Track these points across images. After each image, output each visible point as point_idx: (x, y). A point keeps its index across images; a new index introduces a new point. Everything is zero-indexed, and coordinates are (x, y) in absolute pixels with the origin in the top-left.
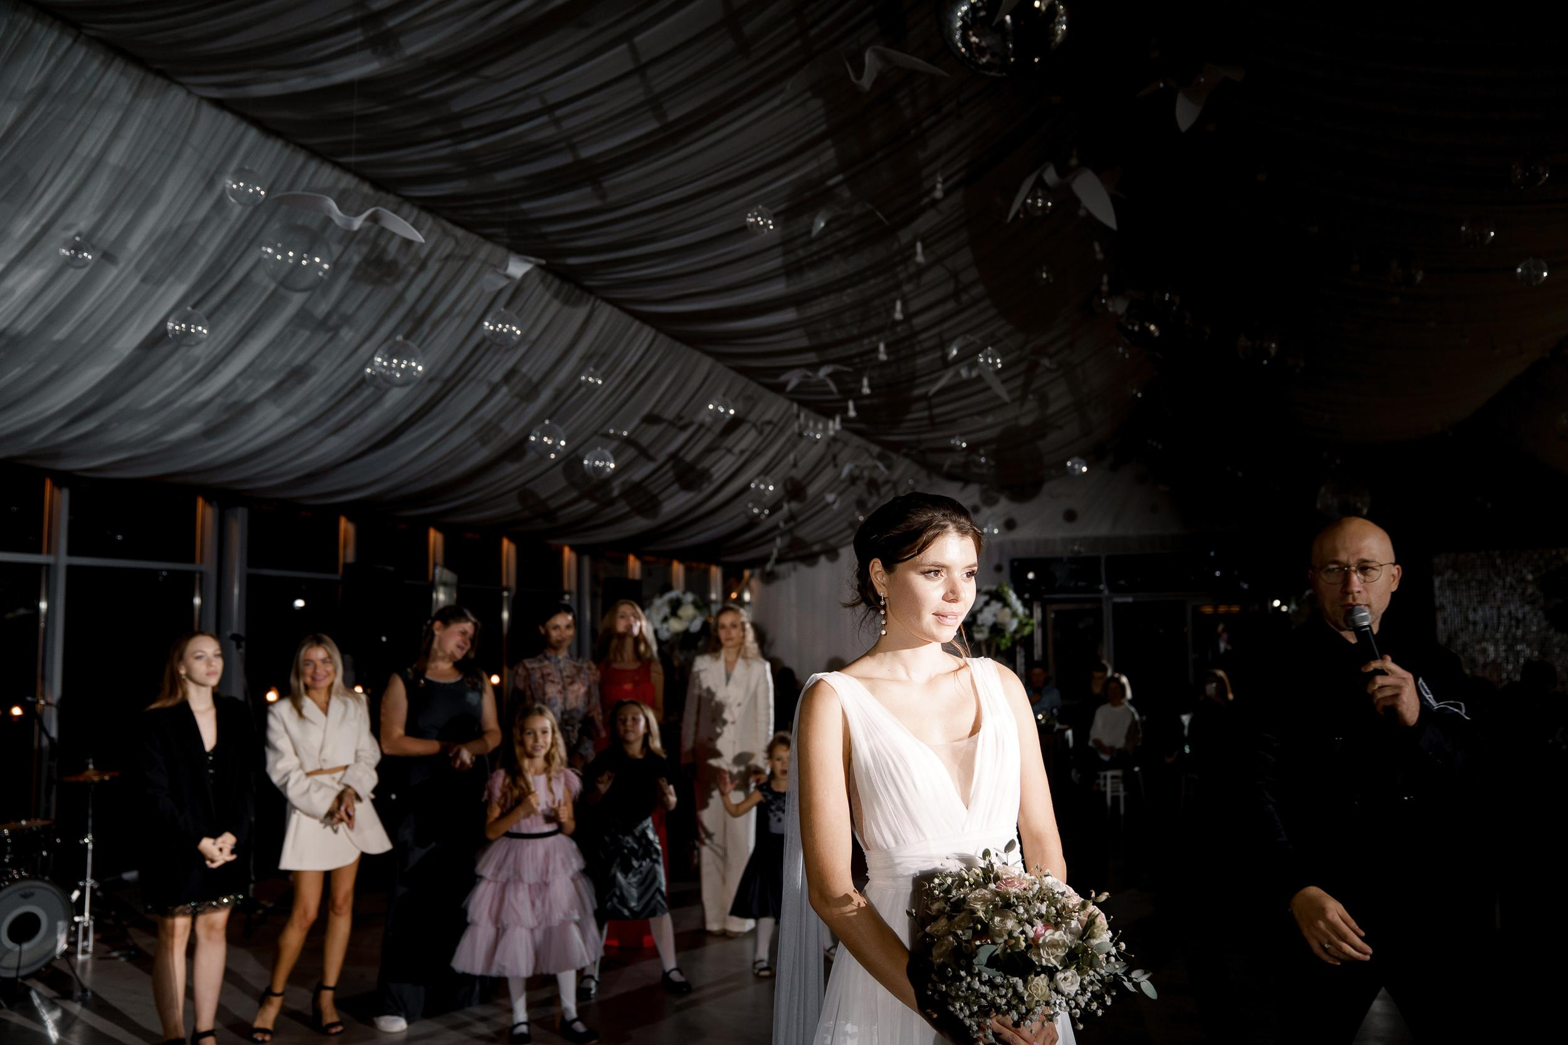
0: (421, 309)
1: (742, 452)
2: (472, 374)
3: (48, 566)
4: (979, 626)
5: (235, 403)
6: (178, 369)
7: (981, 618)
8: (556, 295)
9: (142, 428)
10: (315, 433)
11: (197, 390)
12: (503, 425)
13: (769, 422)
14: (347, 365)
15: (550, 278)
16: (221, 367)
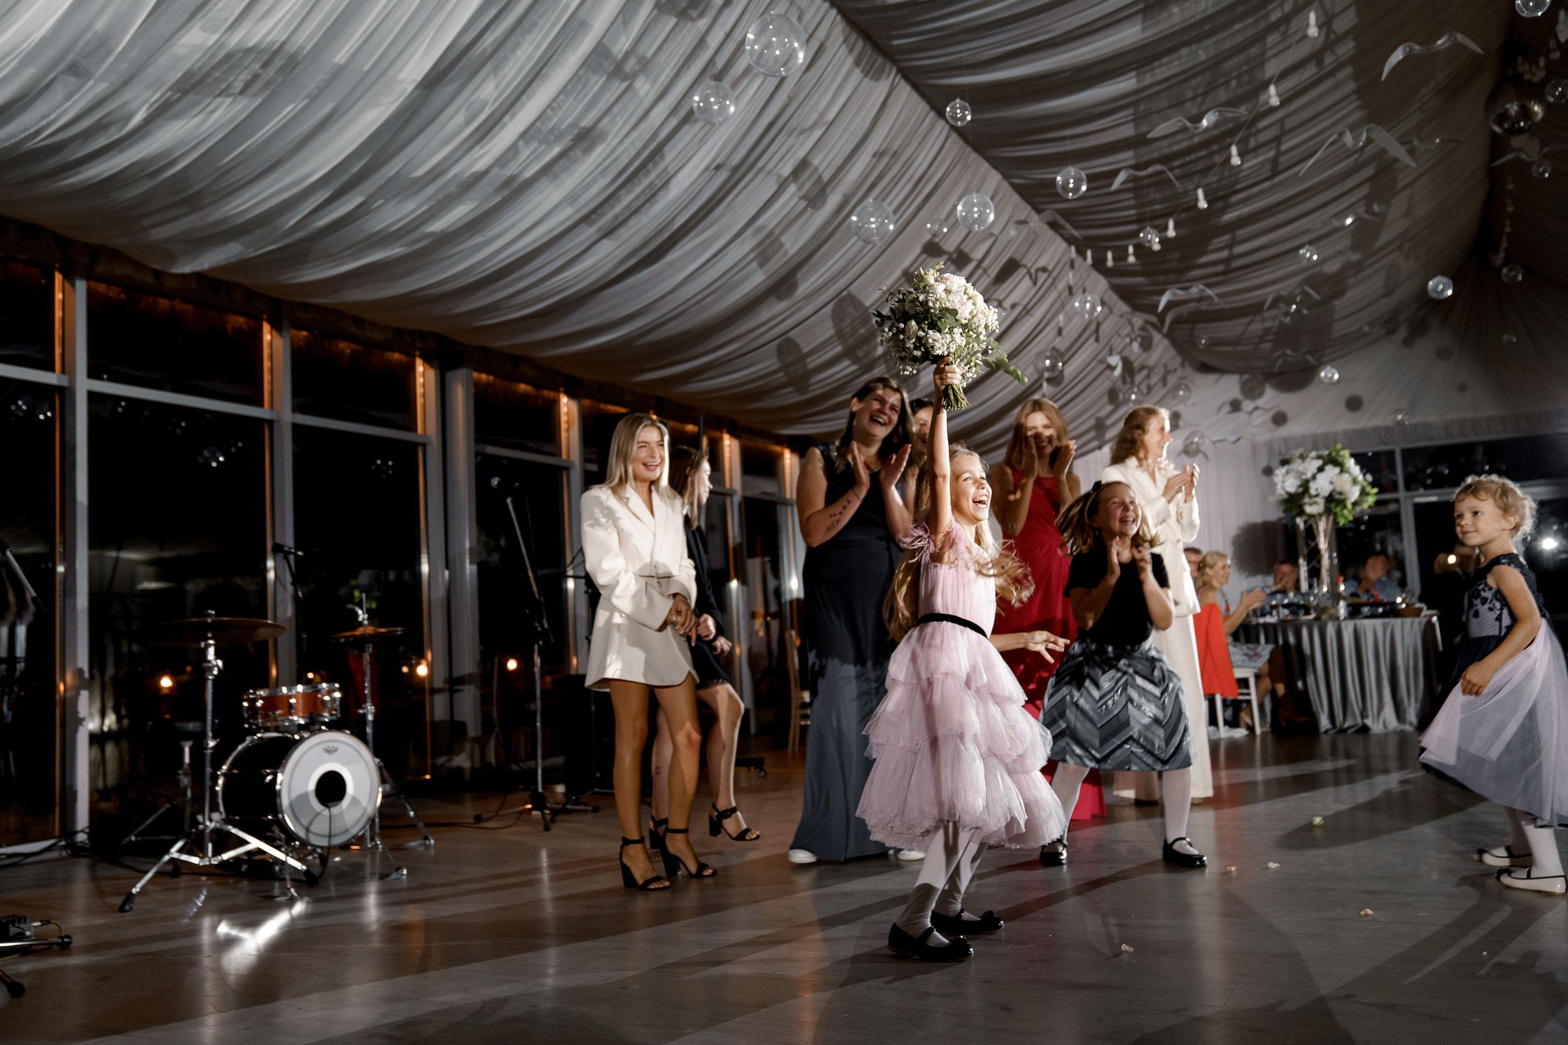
0: (721, 62)
1: (1013, 306)
2: (760, 164)
3: (271, 423)
4: (1311, 497)
5: (512, 178)
6: (460, 119)
7: (1313, 487)
8: (857, 63)
9: (409, 208)
10: (588, 233)
11: (477, 152)
12: (783, 239)
13: (1044, 269)
14: (634, 135)
15: (854, 36)
16: (506, 119)
